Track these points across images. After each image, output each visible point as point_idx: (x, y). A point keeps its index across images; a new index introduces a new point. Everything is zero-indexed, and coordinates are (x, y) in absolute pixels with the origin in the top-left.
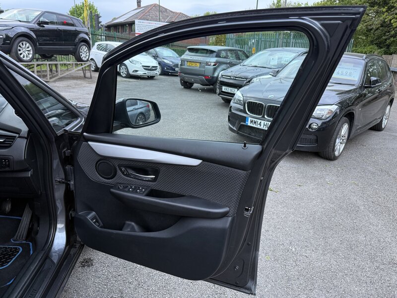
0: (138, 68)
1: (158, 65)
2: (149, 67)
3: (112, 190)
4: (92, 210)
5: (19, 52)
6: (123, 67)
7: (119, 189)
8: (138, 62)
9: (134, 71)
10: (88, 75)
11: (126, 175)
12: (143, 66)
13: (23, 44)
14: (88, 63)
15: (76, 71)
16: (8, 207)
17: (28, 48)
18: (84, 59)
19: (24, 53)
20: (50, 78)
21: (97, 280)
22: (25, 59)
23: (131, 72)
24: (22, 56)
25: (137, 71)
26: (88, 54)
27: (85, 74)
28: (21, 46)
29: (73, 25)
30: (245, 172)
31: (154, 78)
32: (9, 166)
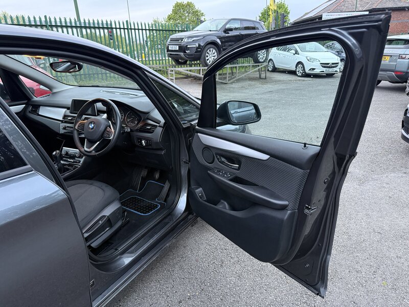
0: (315, 66)
2: (328, 64)
3: (209, 172)
4: (200, 186)
5: (207, 58)
6: (300, 65)
7: (214, 172)
8: (316, 59)
9: (310, 70)
10: (263, 76)
11: (220, 162)
12: (321, 64)
13: (210, 51)
14: (265, 64)
15: (253, 72)
16: (157, 176)
17: (214, 53)
18: (261, 60)
19: (210, 59)
20: (229, 80)
21: (208, 247)
23: (307, 71)
24: (208, 62)
25: (314, 69)
26: (265, 55)
27: (260, 75)
28: (209, 52)
29: (254, 28)
30: (302, 171)
32: (151, 145)
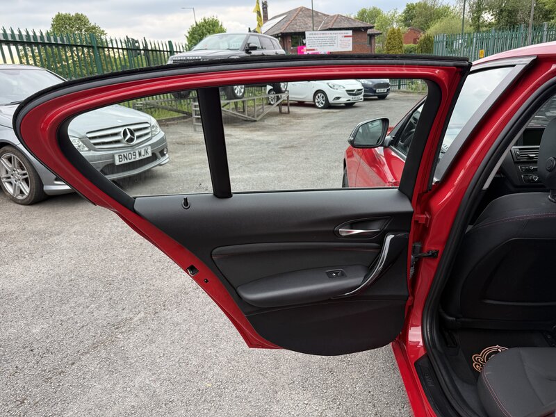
0: (339, 93)
1: (362, 88)
2: (353, 91)
6: (319, 95)
8: (340, 86)
9: (335, 99)
10: (284, 110)
12: (347, 91)
15: (277, 105)
18: (283, 89)
20: (258, 116)
23: (331, 100)
24: (236, 92)
25: (338, 98)
27: (281, 110)
31: (355, 105)
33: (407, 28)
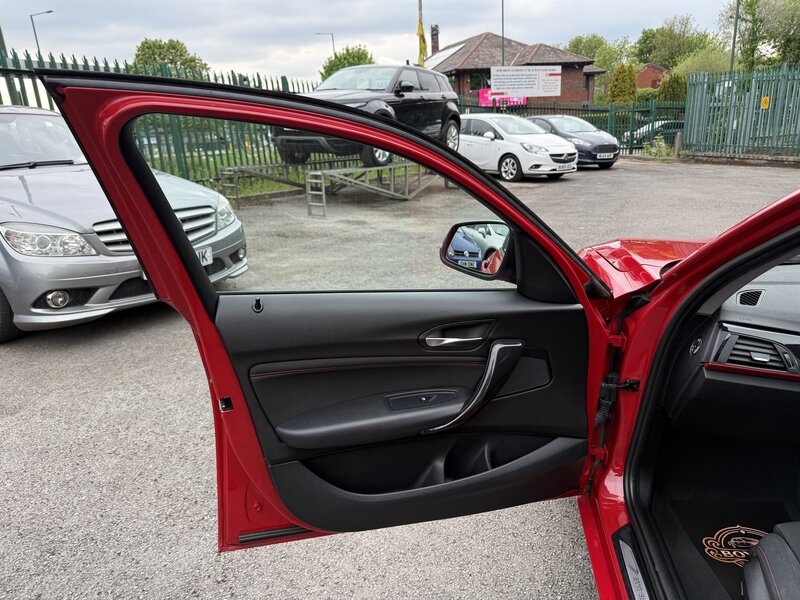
0: (540, 159)
1: (576, 151)
2: (561, 155)
6: (508, 160)
8: (541, 148)
9: (531, 167)
12: (552, 155)
20: (409, 193)
22: (380, 159)
23: (526, 169)
25: (538, 166)
33: (642, 64)
